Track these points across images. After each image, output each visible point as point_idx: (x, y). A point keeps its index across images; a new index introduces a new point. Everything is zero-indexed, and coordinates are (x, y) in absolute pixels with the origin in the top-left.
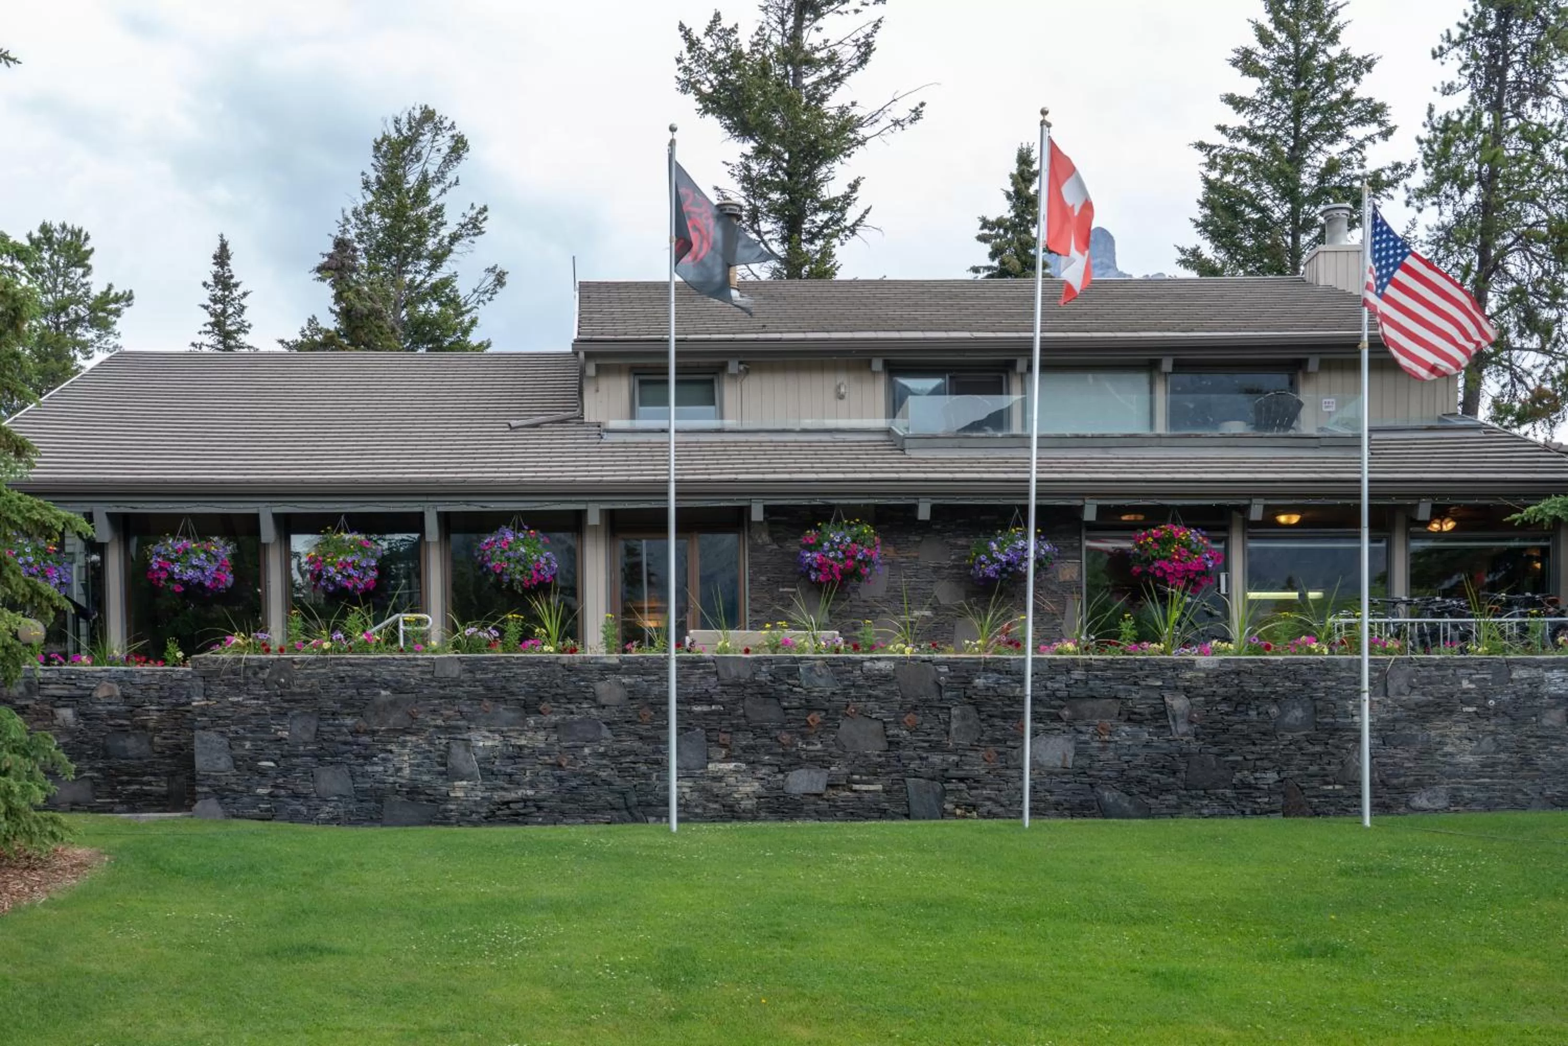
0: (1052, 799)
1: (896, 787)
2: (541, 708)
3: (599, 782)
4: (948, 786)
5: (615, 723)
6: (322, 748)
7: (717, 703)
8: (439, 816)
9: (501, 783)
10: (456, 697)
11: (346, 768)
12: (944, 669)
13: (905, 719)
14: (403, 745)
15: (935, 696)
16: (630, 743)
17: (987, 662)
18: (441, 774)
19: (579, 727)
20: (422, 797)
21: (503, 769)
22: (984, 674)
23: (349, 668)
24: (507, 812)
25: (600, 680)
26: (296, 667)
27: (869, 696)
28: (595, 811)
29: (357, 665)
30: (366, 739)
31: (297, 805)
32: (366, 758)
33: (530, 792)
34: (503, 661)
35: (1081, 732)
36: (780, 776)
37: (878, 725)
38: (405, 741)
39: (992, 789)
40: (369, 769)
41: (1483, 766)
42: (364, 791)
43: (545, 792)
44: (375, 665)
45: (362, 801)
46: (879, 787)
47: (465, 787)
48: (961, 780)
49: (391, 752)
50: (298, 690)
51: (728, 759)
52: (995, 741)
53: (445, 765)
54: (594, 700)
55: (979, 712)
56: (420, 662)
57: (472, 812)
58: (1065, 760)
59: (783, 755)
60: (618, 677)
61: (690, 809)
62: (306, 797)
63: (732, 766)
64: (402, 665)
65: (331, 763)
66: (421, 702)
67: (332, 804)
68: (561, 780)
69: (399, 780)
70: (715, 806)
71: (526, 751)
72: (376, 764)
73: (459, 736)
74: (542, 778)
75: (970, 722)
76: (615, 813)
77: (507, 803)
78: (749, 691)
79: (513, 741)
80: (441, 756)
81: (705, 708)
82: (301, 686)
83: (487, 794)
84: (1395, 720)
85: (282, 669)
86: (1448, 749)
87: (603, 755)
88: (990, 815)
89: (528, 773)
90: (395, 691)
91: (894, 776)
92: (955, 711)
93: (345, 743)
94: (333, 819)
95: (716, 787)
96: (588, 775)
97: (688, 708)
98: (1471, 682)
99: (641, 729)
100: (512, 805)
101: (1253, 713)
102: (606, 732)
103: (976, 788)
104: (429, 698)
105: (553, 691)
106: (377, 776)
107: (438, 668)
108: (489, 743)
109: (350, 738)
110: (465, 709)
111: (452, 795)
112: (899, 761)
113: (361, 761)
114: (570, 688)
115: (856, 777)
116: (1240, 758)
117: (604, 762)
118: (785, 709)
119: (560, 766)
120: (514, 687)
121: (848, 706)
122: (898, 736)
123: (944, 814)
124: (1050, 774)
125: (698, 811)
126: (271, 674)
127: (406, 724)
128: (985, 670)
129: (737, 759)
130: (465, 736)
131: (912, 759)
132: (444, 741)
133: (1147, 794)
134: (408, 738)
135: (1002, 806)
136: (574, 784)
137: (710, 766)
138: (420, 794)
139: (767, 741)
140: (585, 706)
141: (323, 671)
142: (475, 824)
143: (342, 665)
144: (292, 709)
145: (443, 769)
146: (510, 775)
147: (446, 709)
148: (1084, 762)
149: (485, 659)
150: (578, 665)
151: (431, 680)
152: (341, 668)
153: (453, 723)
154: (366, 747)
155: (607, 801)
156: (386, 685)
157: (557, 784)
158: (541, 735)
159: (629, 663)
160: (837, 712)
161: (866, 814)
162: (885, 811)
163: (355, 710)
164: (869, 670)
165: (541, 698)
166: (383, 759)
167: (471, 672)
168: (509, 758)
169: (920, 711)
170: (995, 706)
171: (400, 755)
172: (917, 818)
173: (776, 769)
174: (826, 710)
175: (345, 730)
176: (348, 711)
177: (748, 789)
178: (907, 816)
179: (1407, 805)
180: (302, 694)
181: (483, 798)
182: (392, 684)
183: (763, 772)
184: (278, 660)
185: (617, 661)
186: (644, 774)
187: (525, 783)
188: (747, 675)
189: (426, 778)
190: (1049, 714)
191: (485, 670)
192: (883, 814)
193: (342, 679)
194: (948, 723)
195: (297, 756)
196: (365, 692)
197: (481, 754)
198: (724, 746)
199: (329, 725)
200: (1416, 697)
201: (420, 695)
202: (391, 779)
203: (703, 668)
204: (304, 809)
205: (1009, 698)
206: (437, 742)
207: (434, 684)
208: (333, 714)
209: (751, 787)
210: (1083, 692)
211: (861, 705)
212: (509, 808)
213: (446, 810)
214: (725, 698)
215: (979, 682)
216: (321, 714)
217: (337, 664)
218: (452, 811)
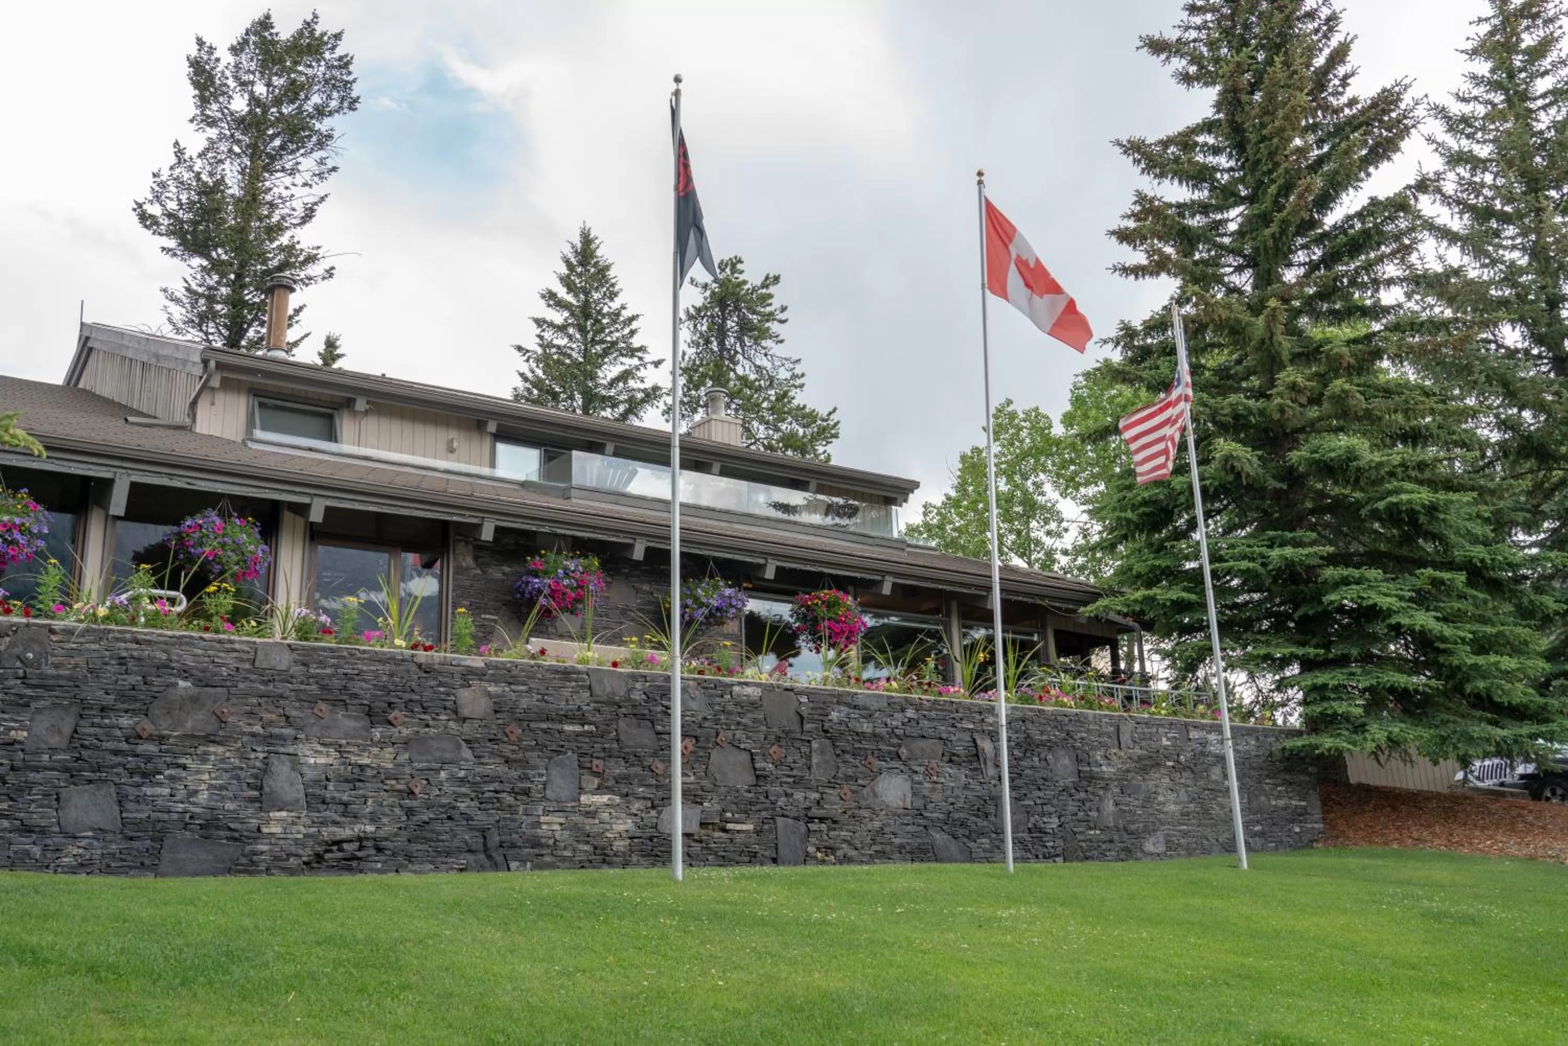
0: (897, 841)
1: (766, 827)
2: (391, 717)
3: (457, 817)
4: (813, 827)
5: (477, 740)
6: (78, 759)
7: (590, 724)
8: (244, 861)
9: (331, 815)
10: (281, 696)
11: (113, 790)
12: (804, 699)
13: (771, 751)
14: (204, 758)
15: (796, 727)
16: (494, 767)
17: (840, 695)
18: (252, 800)
19: (435, 744)
20: (222, 833)
21: (336, 795)
22: (836, 707)
23: (135, 646)
24: (340, 855)
25: (462, 686)
26: (54, 638)
27: (739, 723)
28: (448, 854)
29: (149, 642)
30: (150, 748)
31: (24, 844)
32: (144, 775)
33: (370, 828)
34: (345, 654)
35: (916, 772)
36: (653, 813)
37: (745, 757)
38: (206, 753)
39: (847, 831)
40: (149, 791)
41: (1182, 815)
42: (137, 824)
43: (388, 829)
44: (173, 644)
45: (131, 839)
46: (749, 827)
47: (282, 820)
48: (822, 820)
49: (184, 767)
50: (51, 671)
51: (600, 790)
52: (848, 778)
53: (260, 788)
54: (456, 712)
55: (834, 746)
56: (237, 646)
57: (289, 855)
58: (904, 801)
59: (657, 787)
60: (484, 684)
61: (559, 853)
62: (43, 831)
63: (605, 799)
64: (212, 648)
65: (90, 782)
66: (234, 700)
67: (84, 843)
68: (410, 812)
69: (191, 808)
70: (587, 848)
71: (369, 773)
72: (160, 784)
73: (282, 750)
74: (387, 810)
75: (827, 757)
76: (471, 857)
77: (338, 843)
78: (623, 710)
79: (353, 759)
80: (256, 777)
81: (578, 728)
82: (57, 666)
83: (313, 830)
84: (1128, 771)
85: (31, 639)
86: (1161, 798)
87: (462, 781)
88: (847, 860)
89: (370, 801)
90: (200, 683)
91: (764, 814)
92: (815, 745)
93: (116, 752)
94: (82, 865)
95: (590, 825)
96: (444, 806)
97: (559, 727)
98: (1168, 739)
99: (507, 749)
100: (345, 846)
101: (1036, 759)
102: (467, 753)
103: (835, 829)
104: (245, 695)
105: (407, 696)
106: (160, 802)
107: (260, 656)
108: (322, 760)
109: (124, 746)
110: (294, 713)
111: (265, 830)
112: (767, 797)
113: (137, 779)
114: (428, 693)
115: (729, 815)
116: (1032, 803)
117: (463, 790)
118: (658, 733)
119: (411, 793)
120: (357, 687)
121: (717, 734)
122: (764, 769)
123: (807, 859)
124: (895, 814)
125: (567, 853)
126: (11, 645)
127: (210, 729)
128: (838, 703)
129: (610, 790)
130: (291, 750)
131: (779, 796)
132: (261, 756)
133: (968, 837)
134: (212, 749)
135: (856, 849)
136: (425, 818)
137: (584, 798)
138: (218, 828)
139: (638, 770)
140: (443, 717)
141: (93, 646)
142: (291, 872)
143: (125, 641)
144: (37, 698)
145: (255, 793)
146: (346, 805)
147: (267, 711)
148: (919, 803)
149: (324, 649)
150: (437, 667)
151: (248, 671)
152: (123, 645)
153: (276, 731)
154: (149, 759)
155: (466, 842)
156: (186, 673)
157: (404, 818)
158: (389, 752)
159: (496, 668)
160: (708, 740)
161: (738, 858)
162: (755, 854)
163: (137, 705)
164: (739, 695)
165: (390, 704)
166: (172, 778)
167: (304, 665)
168: (347, 781)
169: (783, 743)
170: (848, 741)
171: (198, 772)
172: (783, 863)
173: (649, 805)
174: (696, 738)
175: (119, 733)
176: (126, 706)
177: (622, 828)
178: (774, 861)
179: (1142, 851)
180: (59, 677)
181: (306, 836)
182: (195, 672)
183: (636, 806)
184: (27, 625)
185: (483, 665)
186: (510, 806)
187: (364, 817)
188: (622, 692)
189: (230, 806)
190: (890, 752)
191: (322, 664)
192: (753, 858)
193: (122, 661)
194: (809, 757)
195: (37, 769)
196: (157, 681)
197: (310, 774)
198: (597, 774)
199: (93, 725)
200: (1138, 751)
201: (233, 690)
202: (180, 807)
203: (576, 681)
204: (36, 851)
205: (857, 734)
206: (253, 755)
207: (253, 677)
208: (103, 709)
209: (625, 825)
210: (914, 731)
211: (730, 734)
212: (341, 850)
213: (254, 853)
214: (598, 718)
215: (834, 715)
216: (83, 708)
217: (118, 640)
218: (262, 853)
